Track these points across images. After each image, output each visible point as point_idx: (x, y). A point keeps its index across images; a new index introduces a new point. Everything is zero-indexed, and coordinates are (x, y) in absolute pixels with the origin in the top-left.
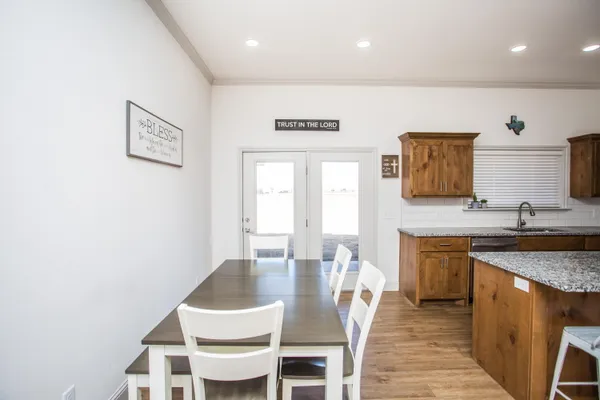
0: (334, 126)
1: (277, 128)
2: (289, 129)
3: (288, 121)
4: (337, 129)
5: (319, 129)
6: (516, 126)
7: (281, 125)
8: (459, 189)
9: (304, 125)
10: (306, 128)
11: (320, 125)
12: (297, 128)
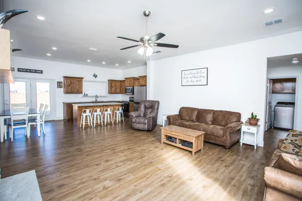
0: (41, 72)
1: (18, 71)
2: (24, 71)
3: (23, 69)
4: (42, 73)
5: (35, 72)
6: (95, 76)
7: (20, 70)
8: (79, 91)
10: (30, 72)
11: (36, 71)
12: (27, 72)
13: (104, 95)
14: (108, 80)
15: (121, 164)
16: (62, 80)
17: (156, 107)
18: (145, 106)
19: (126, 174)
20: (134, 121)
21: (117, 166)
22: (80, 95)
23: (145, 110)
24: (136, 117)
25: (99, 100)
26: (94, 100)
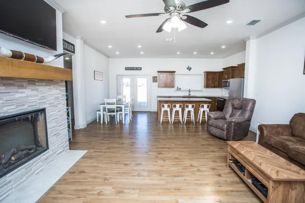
0: (140, 69)
1: (126, 69)
2: (129, 70)
6: (189, 69)
7: (127, 69)
8: (171, 85)
9: (132, 69)
10: (133, 70)
11: (137, 69)
12: (131, 70)
13: (200, 89)
14: (204, 72)
15: (145, 174)
16: (156, 75)
17: (249, 108)
18: (233, 105)
19: (134, 189)
20: (211, 124)
21: (139, 175)
22: (174, 89)
23: (232, 111)
24: (216, 119)
25: (192, 94)
26: (187, 94)
